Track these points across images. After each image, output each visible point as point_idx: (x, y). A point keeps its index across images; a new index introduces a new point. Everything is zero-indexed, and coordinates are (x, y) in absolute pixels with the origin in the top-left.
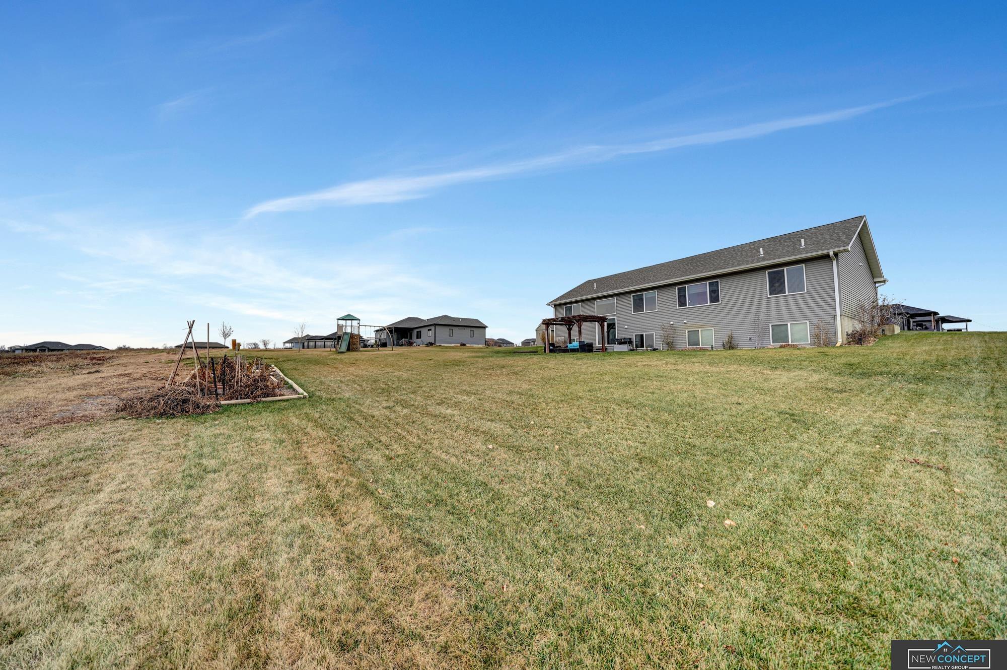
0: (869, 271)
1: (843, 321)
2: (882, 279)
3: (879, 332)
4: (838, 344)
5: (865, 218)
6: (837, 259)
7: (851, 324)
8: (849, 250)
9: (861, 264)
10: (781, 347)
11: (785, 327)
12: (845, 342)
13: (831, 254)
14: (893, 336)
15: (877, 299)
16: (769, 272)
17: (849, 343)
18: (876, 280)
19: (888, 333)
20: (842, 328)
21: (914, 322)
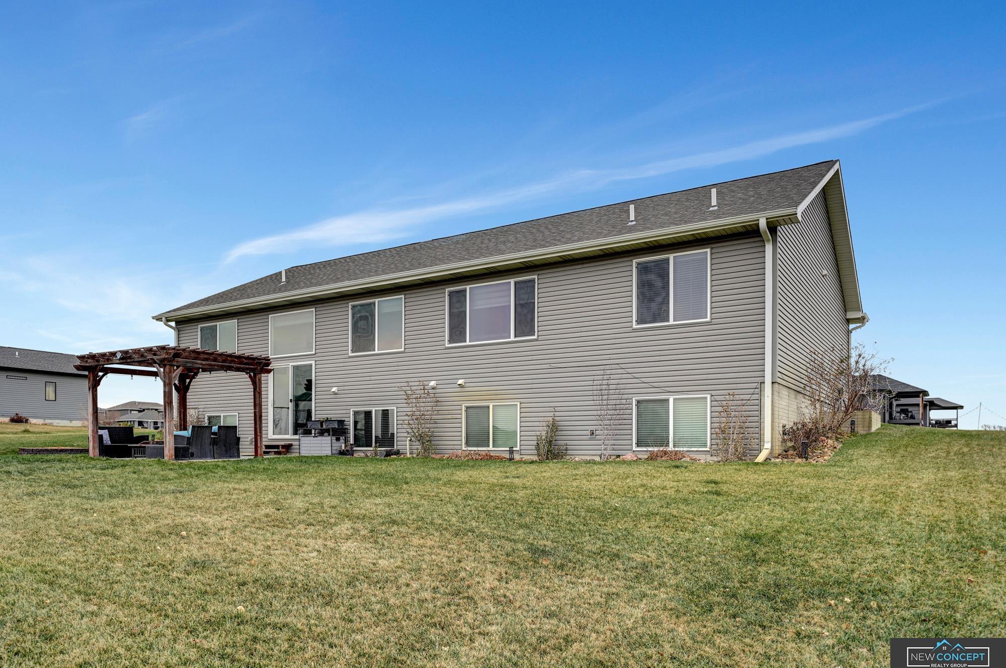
0: (838, 293)
1: (776, 398)
2: (859, 315)
3: (846, 428)
4: (761, 458)
5: (836, 167)
6: (774, 241)
7: (794, 407)
8: (799, 216)
9: (825, 272)
10: (652, 457)
11: (657, 407)
12: (778, 450)
13: (763, 224)
14: (869, 438)
15: (849, 357)
16: (638, 264)
17: (785, 454)
18: (851, 315)
19: (860, 430)
20: (773, 414)
21: (898, 405)
